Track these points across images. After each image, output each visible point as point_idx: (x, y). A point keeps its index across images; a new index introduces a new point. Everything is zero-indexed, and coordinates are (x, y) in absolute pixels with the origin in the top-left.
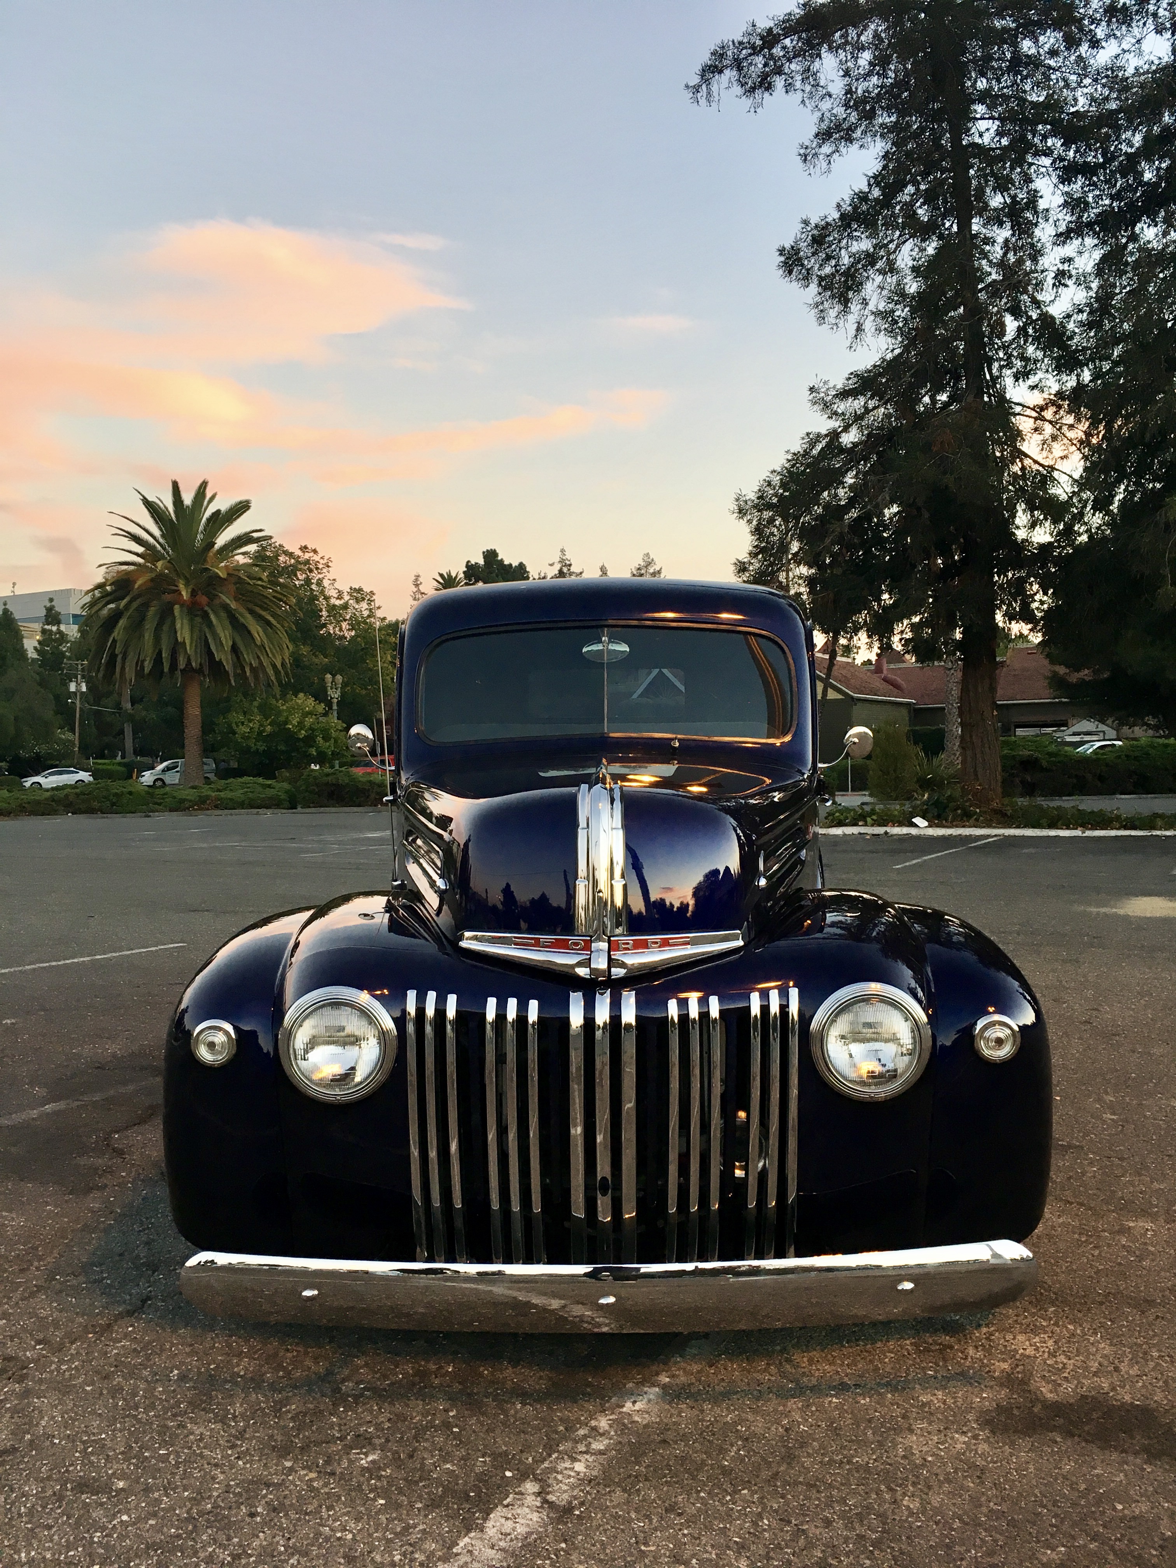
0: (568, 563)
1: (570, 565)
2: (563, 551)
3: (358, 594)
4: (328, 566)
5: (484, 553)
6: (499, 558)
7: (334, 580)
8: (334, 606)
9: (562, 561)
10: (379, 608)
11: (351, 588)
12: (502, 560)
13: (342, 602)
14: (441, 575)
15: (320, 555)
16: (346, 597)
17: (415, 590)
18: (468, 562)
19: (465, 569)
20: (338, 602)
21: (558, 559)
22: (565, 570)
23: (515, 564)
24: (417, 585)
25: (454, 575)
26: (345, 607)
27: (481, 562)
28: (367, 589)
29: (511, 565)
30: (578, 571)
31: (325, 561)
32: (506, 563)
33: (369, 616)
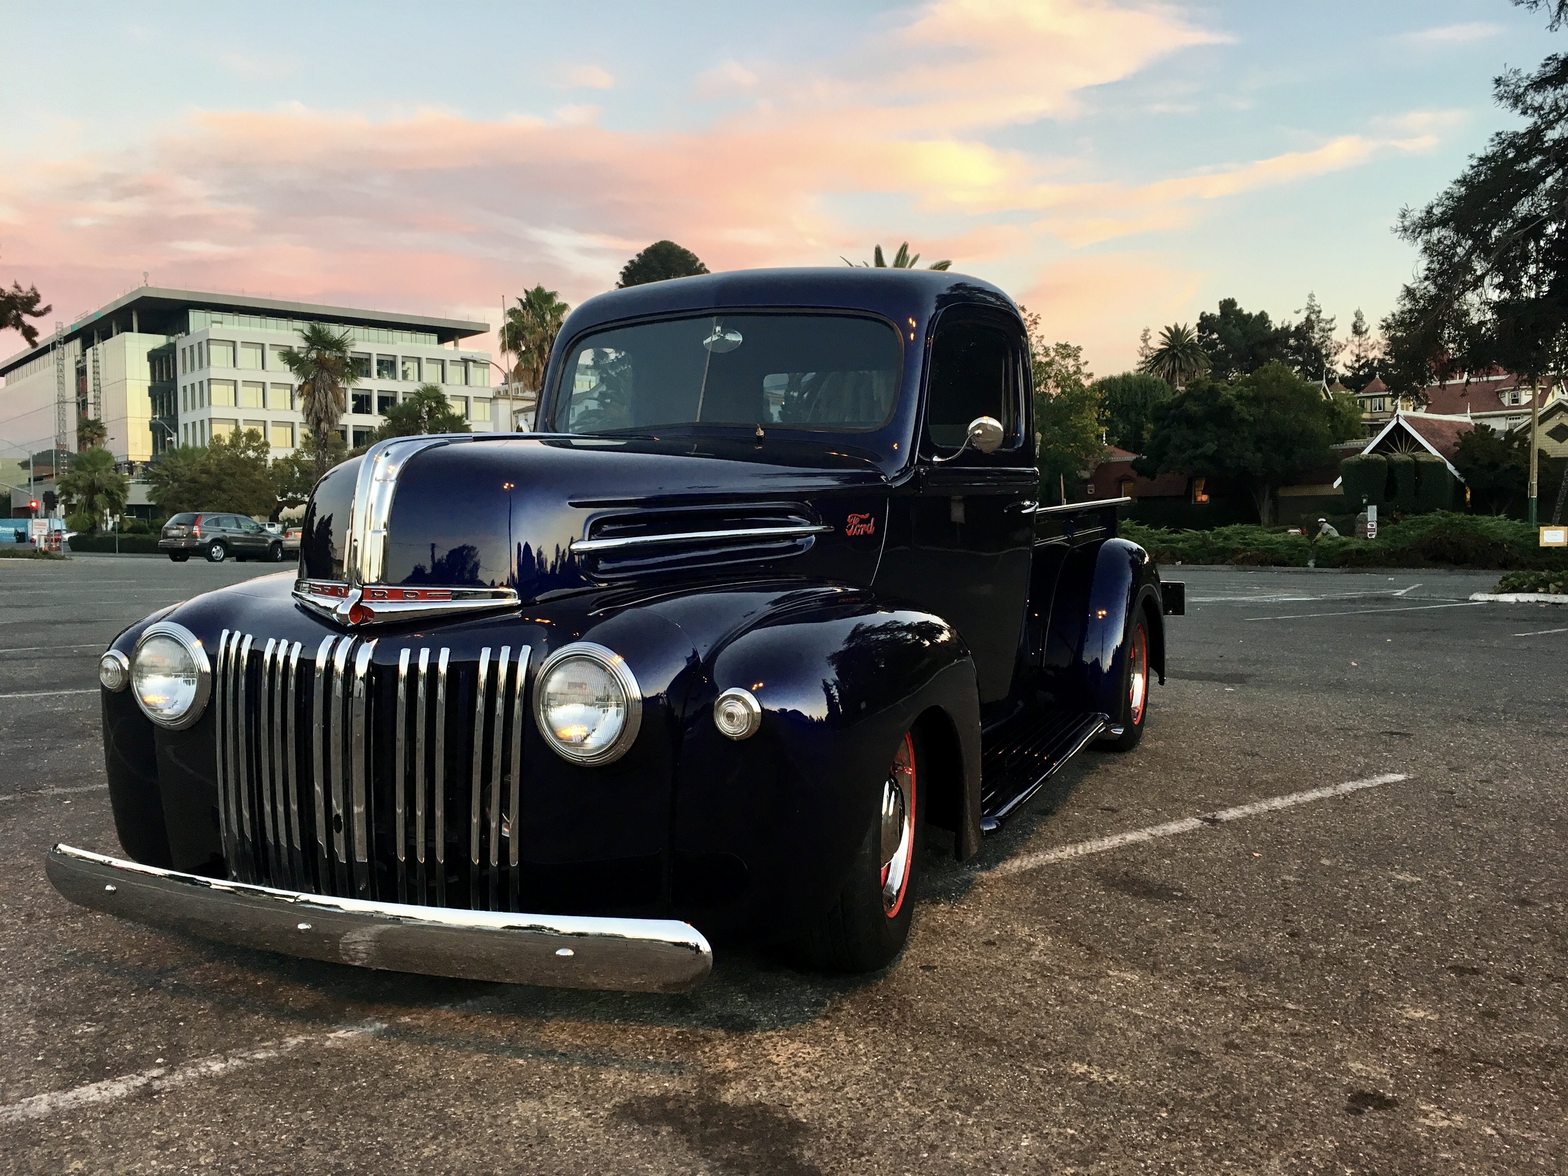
0: (1317, 309)
1: (1320, 312)
2: (1311, 296)
3: (1065, 350)
4: (1036, 323)
5: (1220, 302)
6: (1238, 308)
7: (1042, 337)
8: (1040, 363)
9: (1310, 308)
10: (1086, 363)
11: (1057, 345)
12: (1241, 310)
13: (1047, 359)
14: (1168, 329)
15: (1028, 313)
16: (1052, 354)
17: (1143, 345)
18: (1203, 313)
19: (1199, 321)
20: (1045, 360)
21: (1306, 306)
22: (1313, 317)
23: (1255, 313)
24: (1145, 341)
25: (1181, 328)
26: (1050, 364)
27: (1217, 312)
28: (1073, 344)
29: (1250, 315)
30: (1329, 318)
31: (1033, 317)
32: (1246, 312)
33: (1075, 373)
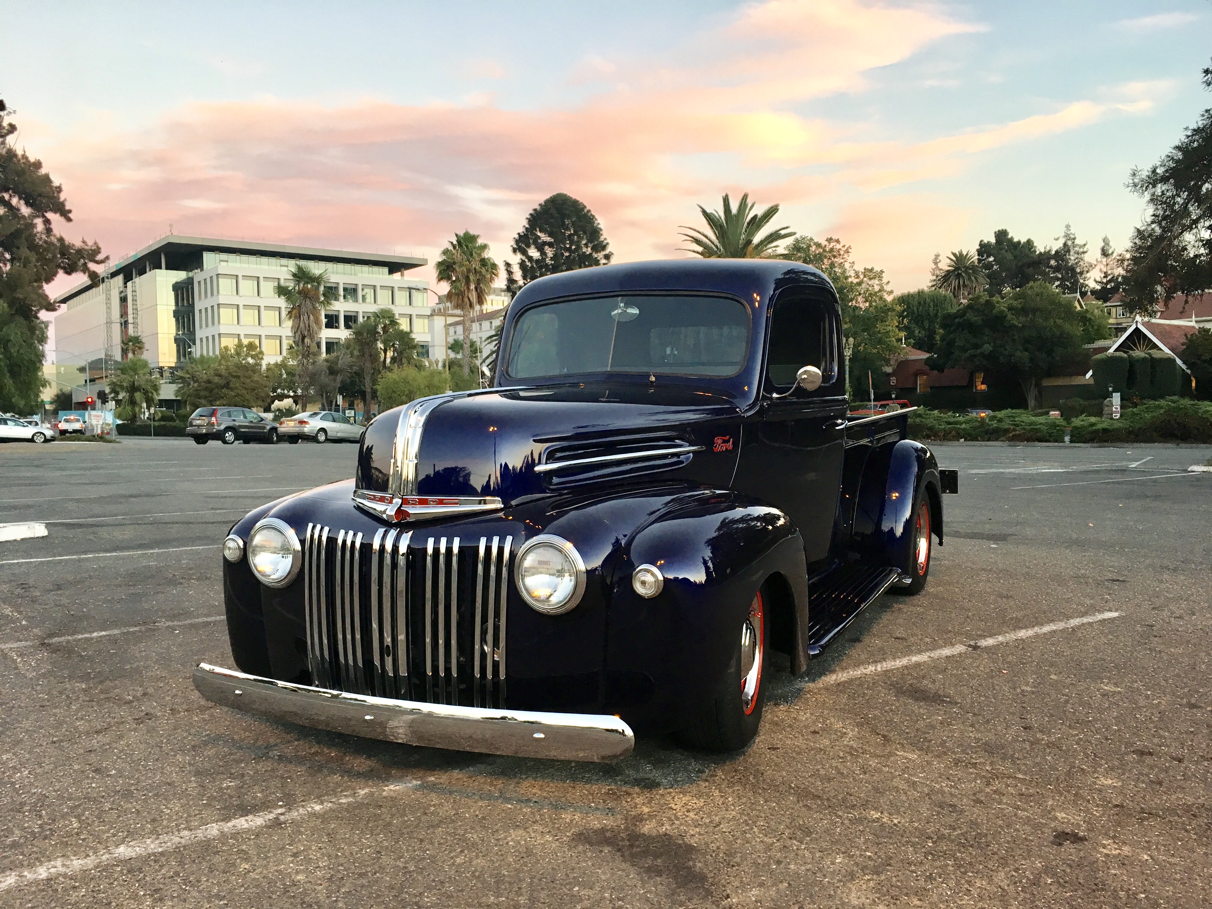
0: (1072, 236)
1: (1074, 239)
2: (1068, 227)
3: (870, 274)
4: (848, 252)
5: (995, 233)
6: (1009, 236)
7: (853, 263)
8: (852, 283)
9: (1067, 236)
10: (888, 282)
11: (865, 269)
12: (1012, 238)
14: (954, 255)
15: (842, 244)
16: (862, 277)
17: (934, 267)
18: (981, 241)
19: (979, 247)
20: (856, 281)
21: (1063, 234)
22: (1069, 243)
23: (1023, 240)
24: (936, 263)
25: (965, 253)
26: (860, 284)
27: (993, 240)
28: (877, 269)
29: (1019, 242)
30: (1082, 243)
31: (846, 248)
32: (1016, 240)
33: (880, 291)
